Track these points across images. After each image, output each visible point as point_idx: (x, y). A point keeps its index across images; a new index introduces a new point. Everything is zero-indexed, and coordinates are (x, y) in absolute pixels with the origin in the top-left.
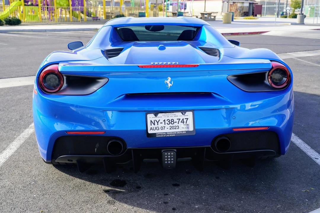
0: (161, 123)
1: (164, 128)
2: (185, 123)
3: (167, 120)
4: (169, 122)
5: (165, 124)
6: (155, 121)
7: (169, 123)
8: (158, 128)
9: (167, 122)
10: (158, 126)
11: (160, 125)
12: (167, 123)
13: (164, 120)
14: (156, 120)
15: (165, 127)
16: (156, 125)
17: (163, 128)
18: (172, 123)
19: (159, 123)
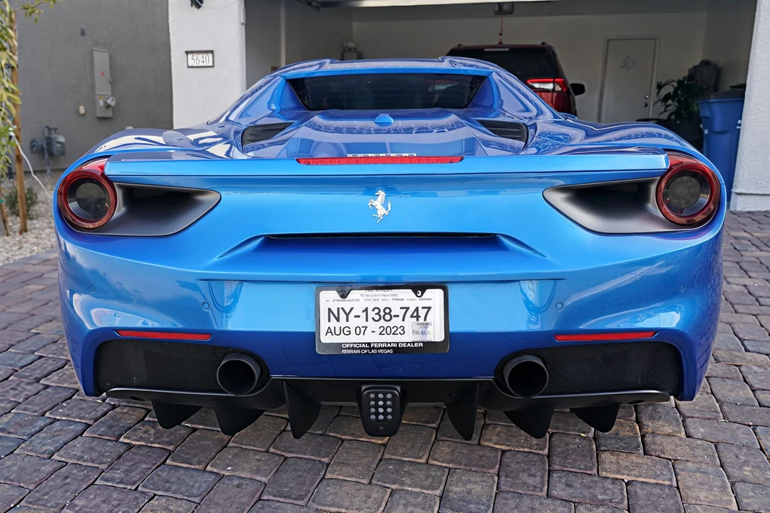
0: (355, 316)
1: (363, 329)
2: (421, 320)
3: (373, 310)
4: (378, 314)
5: (367, 320)
6: (341, 310)
7: (377, 317)
8: (347, 329)
9: (372, 314)
10: (347, 324)
11: (353, 323)
12: (373, 319)
13: (366, 310)
14: (343, 309)
15: (366, 327)
16: (343, 323)
17: (360, 330)
18: (387, 317)
19: (351, 316)
